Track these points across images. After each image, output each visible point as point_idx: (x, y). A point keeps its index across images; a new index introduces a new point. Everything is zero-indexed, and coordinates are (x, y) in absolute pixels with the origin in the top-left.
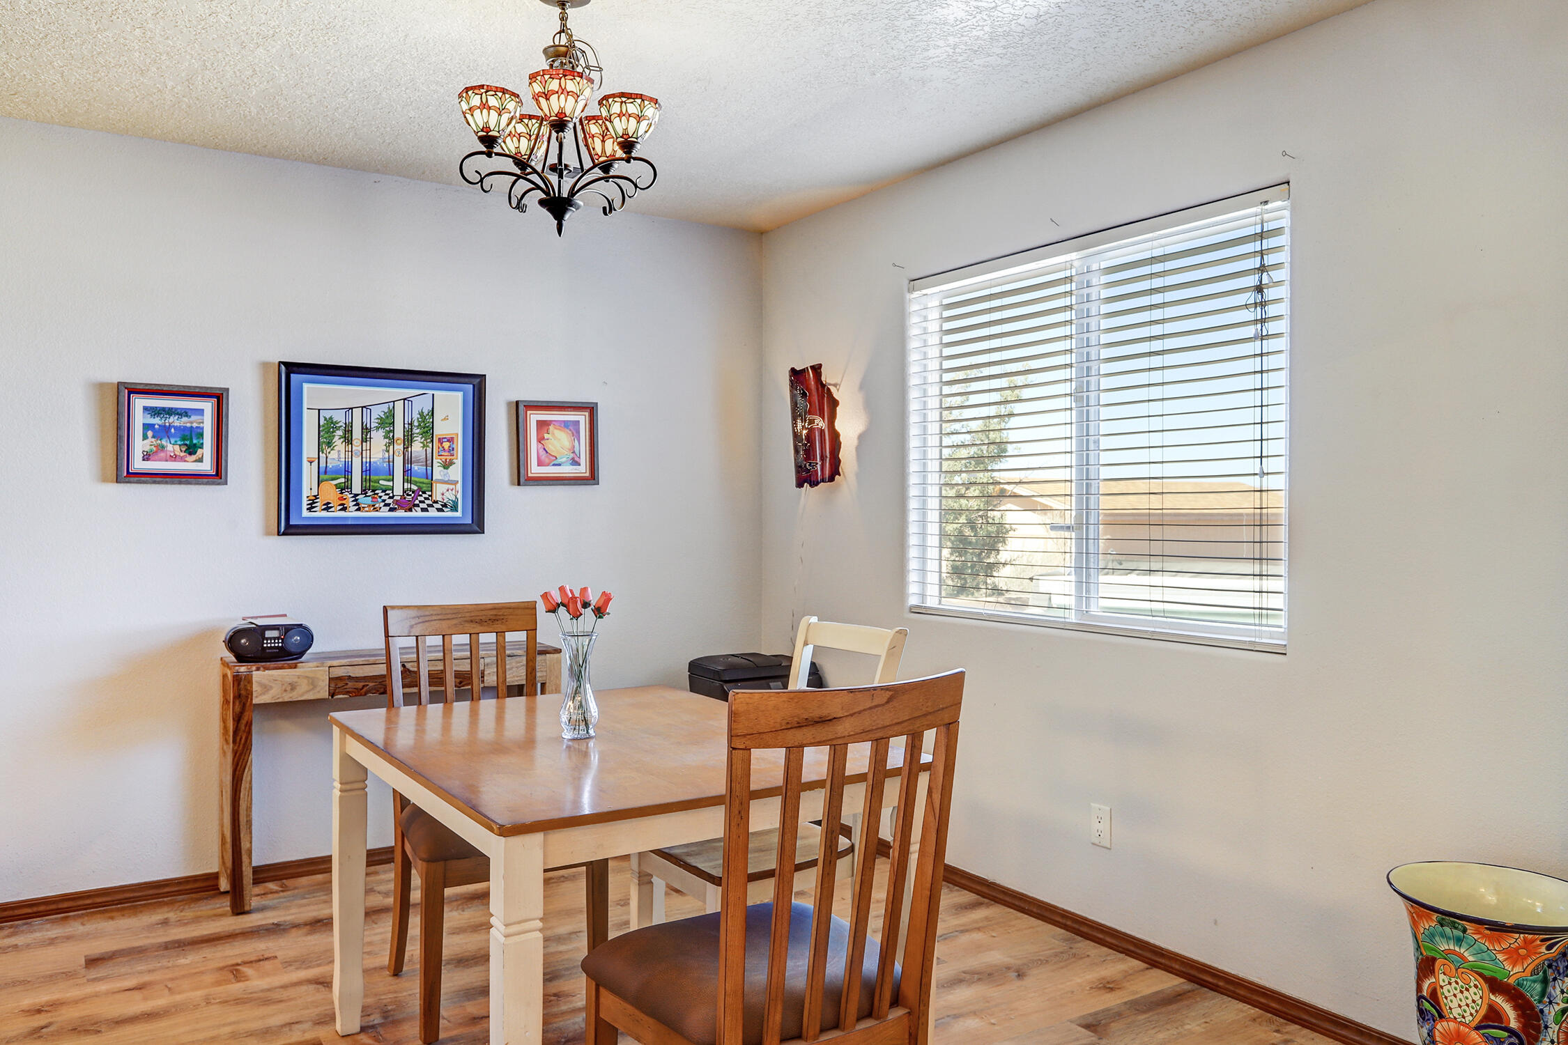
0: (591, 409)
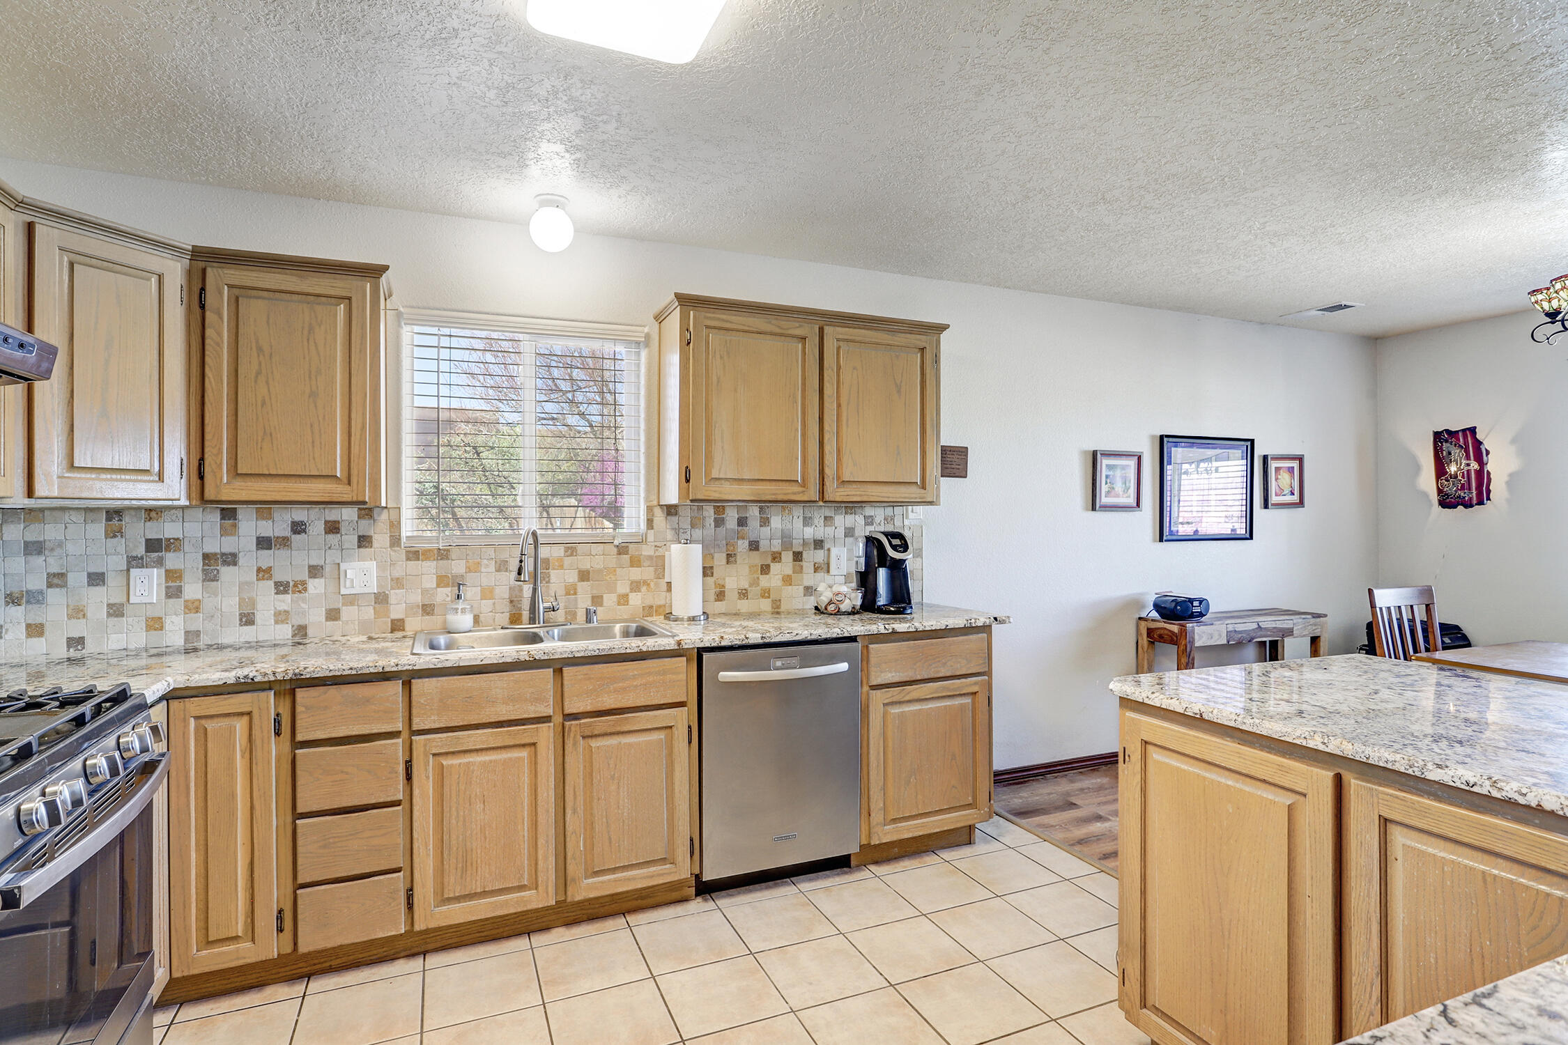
0: (1300, 459)
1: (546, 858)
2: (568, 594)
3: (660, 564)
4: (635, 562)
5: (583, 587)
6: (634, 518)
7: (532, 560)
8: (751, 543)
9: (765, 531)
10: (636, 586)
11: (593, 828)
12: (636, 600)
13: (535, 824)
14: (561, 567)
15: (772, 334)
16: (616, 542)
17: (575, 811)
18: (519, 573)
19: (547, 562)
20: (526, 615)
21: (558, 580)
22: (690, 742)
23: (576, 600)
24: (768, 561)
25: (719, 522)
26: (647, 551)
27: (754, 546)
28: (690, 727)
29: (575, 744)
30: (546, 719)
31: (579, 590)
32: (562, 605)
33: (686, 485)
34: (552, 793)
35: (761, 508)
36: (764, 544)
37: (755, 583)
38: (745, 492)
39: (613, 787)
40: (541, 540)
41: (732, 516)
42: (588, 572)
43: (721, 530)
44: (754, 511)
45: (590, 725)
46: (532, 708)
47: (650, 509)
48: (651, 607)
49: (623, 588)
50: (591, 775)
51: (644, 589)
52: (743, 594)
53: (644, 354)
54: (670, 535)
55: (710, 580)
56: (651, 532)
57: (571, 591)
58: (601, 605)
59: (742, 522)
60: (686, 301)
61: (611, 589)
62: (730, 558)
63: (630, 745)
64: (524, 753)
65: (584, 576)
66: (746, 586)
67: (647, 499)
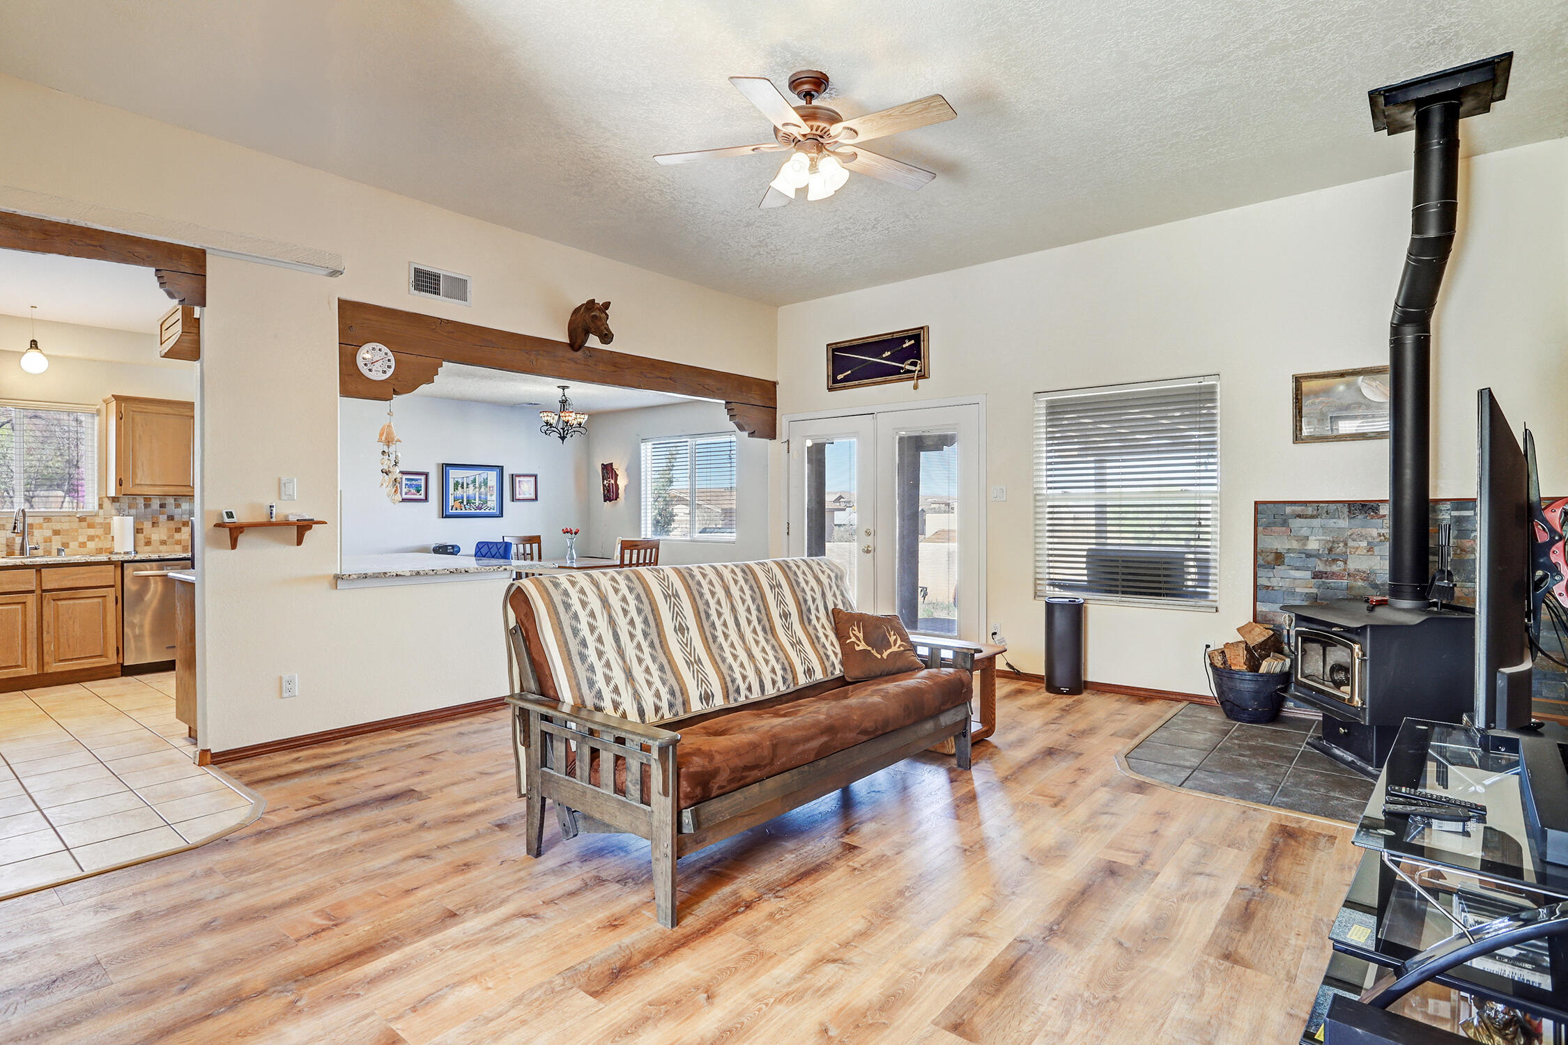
0: (535, 477)
1: (31, 652)
2: (45, 542)
3: (107, 528)
4: (90, 526)
5: (55, 538)
6: (90, 502)
7: (22, 524)
8: (168, 517)
9: (179, 510)
10: (91, 538)
11: (59, 640)
12: (91, 545)
13: (25, 639)
14: (41, 528)
15: (174, 415)
16: (78, 516)
17: (48, 633)
18: (14, 529)
19: (31, 526)
20: (17, 552)
21: (38, 536)
22: (117, 603)
23: (51, 545)
24: (180, 526)
25: (146, 506)
26: (98, 520)
27: (171, 518)
28: (116, 597)
29: (48, 603)
30: (32, 592)
31: (53, 540)
32: (41, 548)
33: (119, 487)
34: (35, 625)
35: (175, 500)
36: (177, 518)
37: (171, 537)
38: (158, 491)
39: (71, 623)
40: (27, 514)
41: (155, 504)
42: (59, 531)
43: (149, 510)
44: (171, 501)
45: (57, 594)
46: (23, 586)
47: (100, 499)
48: (102, 549)
49: (82, 539)
50: (58, 617)
51: (97, 540)
52: (163, 543)
53: (97, 419)
54: (114, 512)
55: (140, 535)
56: (101, 511)
57: (48, 540)
58: (68, 548)
59: (162, 506)
60: (118, 399)
61: (75, 539)
62: (154, 524)
63: (80, 604)
64: (19, 607)
65: (56, 533)
66: (165, 539)
67: (98, 494)
